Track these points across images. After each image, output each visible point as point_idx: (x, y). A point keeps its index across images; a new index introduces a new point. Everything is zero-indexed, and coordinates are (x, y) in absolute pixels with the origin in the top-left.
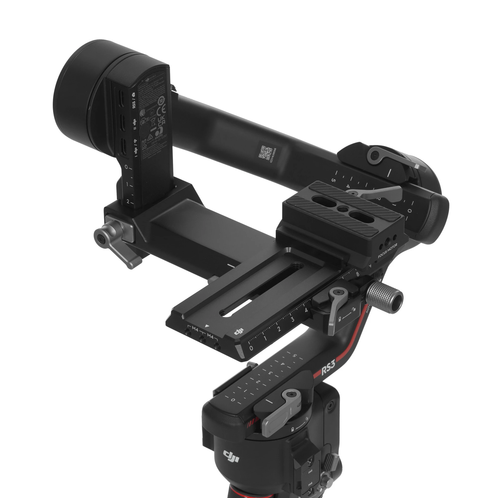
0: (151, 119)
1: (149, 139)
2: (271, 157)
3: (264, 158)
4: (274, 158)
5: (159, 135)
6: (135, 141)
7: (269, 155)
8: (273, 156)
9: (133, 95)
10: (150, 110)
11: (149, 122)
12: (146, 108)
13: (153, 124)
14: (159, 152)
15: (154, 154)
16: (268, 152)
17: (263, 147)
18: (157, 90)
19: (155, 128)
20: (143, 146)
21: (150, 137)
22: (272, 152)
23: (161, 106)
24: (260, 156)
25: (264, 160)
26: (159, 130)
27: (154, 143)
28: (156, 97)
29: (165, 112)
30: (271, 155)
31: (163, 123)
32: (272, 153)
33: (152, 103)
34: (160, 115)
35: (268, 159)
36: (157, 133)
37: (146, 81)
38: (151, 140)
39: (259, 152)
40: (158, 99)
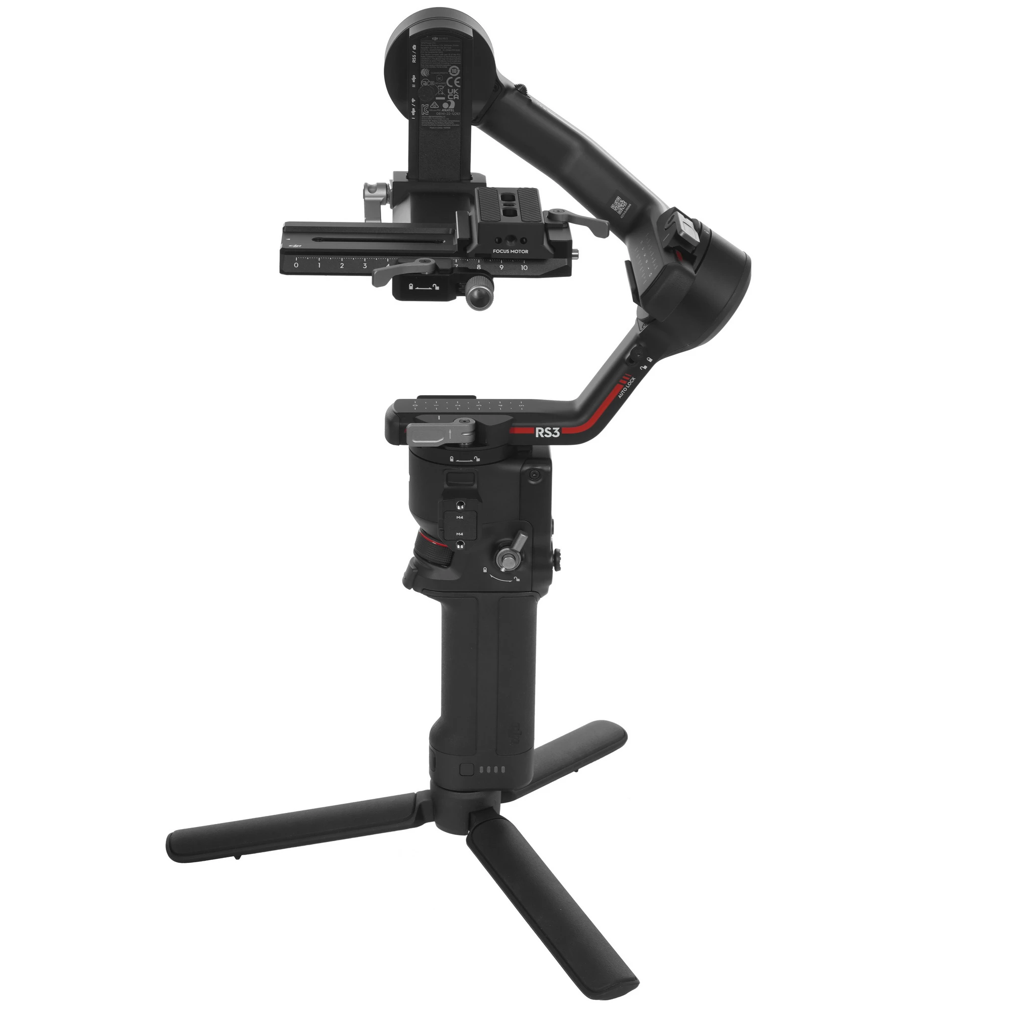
0: (437, 85)
1: (432, 106)
2: (623, 212)
3: (616, 210)
4: (626, 214)
5: (448, 108)
6: (413, 100)
7: (621, 209)
8: (625, 212)
9: (414, 47)
10: (437, 75)
11: (435, 87)
12: (431, 70)
13: (440, 92)
14: (447, 128)
15: (440, 126)
16: (621, 205)
17: (618, 198)
18: (448, 56)
19: (444, 98)
20: (423, 111)
21: (434, 105)
22: (626, 207)
23: (454, 78)
24: (612, 207)
25: (615, 213)
26: (449, 103)
27: (439, 114)
28: (446, 63)
29: (459, 86)
30: (624, 210)
31: (455, 98)
32: (625, 209)
33: (440, 67)
34: (451, 86)
35: (619, 213)
36: (445, 105)
37: (433, 39)
38: (436, 109)
39: (613, 202)
40: (450, 67)
